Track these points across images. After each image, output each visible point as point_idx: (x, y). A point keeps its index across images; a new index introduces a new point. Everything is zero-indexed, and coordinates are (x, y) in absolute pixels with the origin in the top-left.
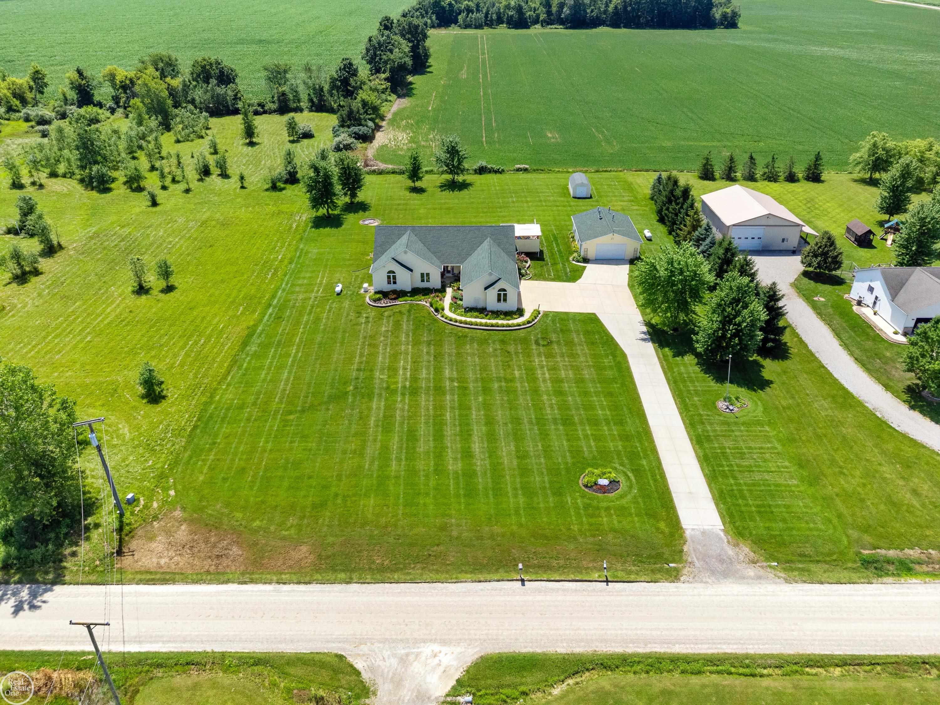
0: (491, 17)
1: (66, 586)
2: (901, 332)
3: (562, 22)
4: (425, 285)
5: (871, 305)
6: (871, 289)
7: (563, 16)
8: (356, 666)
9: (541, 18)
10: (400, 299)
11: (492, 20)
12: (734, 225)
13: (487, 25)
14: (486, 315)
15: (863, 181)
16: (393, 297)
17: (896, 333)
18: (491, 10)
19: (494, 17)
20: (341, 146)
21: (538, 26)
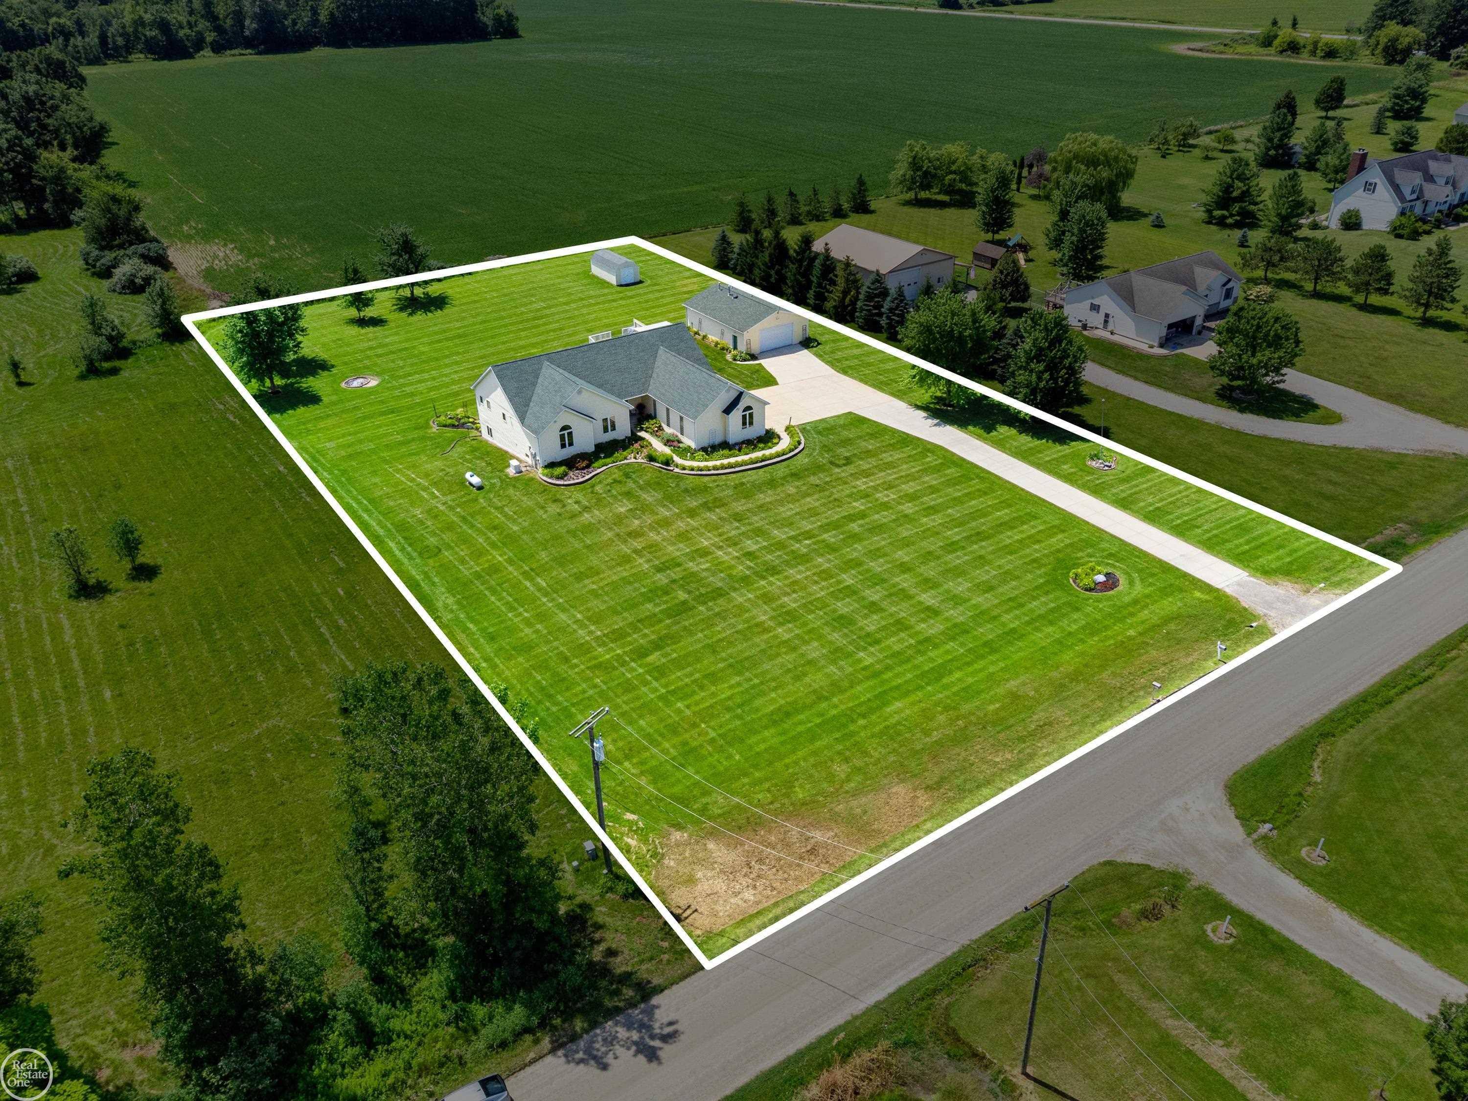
0: (114, 43)
1: (666, 992)
2: (1156, 344)
3: (249, 43)
4: (611, 436)
5: (1101, 326)
6: (1095, 308)
7: (247, 33)
8: (1134, 861)
9: (209, 39)
10: (596, 465)
11: (116, 48)
12: (890, 272)
13: (109, 57)
14: (740, 450)
15: (908, 203)
16: (584, 465)
17: (1151, 347)
18: (111, 30)
19: (120, 41)
20: (138, 281)
21: (207, 52)
